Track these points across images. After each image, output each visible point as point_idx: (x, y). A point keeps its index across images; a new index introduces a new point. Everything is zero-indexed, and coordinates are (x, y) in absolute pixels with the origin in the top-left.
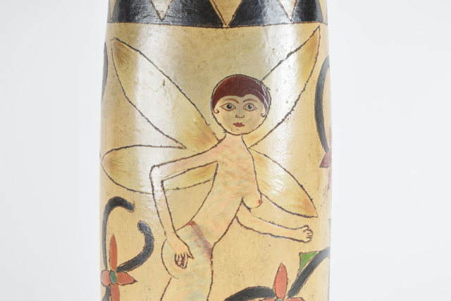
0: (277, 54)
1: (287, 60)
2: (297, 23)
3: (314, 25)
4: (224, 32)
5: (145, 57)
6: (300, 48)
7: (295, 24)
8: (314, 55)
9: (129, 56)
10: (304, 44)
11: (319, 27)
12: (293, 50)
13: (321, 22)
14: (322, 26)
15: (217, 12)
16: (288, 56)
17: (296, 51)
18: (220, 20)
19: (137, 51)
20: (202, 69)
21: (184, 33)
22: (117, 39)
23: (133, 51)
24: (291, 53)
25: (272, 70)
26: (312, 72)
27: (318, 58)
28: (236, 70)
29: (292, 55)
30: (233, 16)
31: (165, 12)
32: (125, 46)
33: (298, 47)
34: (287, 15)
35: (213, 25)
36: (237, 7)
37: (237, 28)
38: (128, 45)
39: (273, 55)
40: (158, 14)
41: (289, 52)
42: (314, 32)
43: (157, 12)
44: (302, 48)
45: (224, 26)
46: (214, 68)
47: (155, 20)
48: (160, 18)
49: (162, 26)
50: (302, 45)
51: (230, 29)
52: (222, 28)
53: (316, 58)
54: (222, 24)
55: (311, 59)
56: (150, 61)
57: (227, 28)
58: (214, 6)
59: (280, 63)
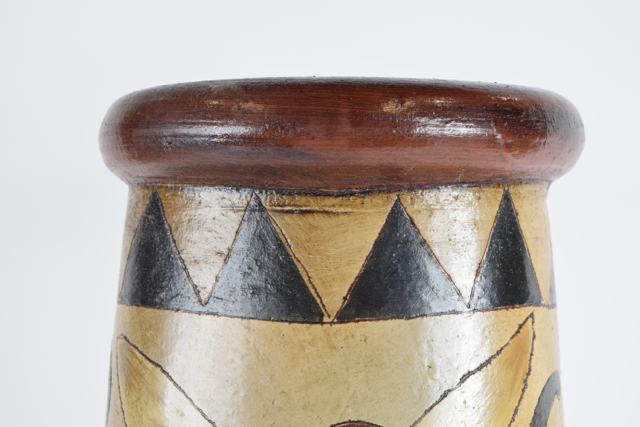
0: (438, 376)
1: (460, 390)
2: (482, 310)
3: (519, 313)
4: (325, 331)
5: (172, 379)
6: (488, 362)
7: (477, 314)
8: (521, 375)
9: (141, 376)
10: (498, 353)
11: (532, 315)
12: (472, 369)
13: (538, 304)
14: (539, 312)
15: (312, 291)
16: (463, 380)
17: (479, 369)
18: (317, 306)
19: (157, 365)
20: (280, 409)
21: (245, 332)
22: (125, 338)
23: (150, 365)
24: (470, 374)
25: (427, 412)
26: (516, 411)
27: (529, 382)
28: (350, 411)
29: (472, 377)
30: (345, 298)
31: (209, 289)
32: (137, 353)
33: (483, 360)
34: (459, 294)
35: (304, 317)
36: (352, 280)
37: (352, 324)
38: (141, 353)
39: (430, 381)
40: (197, 293)
41: (466, 372)
42: (521, 326)
43: (195, 287)
44: (494, 361)
45: (326, 319)
46: (305, 407)
47: (192, 303)
48: (200, 301)
49: (204, 317)
50: (493, 357)
51: (338, 326)
52: (321, 323)
53: (525, 381)
54: (322, 315)
55: (513, 384)
56: (180, 388)
57: (331, 323)
58: (306, 279)
59: (444, 396)
